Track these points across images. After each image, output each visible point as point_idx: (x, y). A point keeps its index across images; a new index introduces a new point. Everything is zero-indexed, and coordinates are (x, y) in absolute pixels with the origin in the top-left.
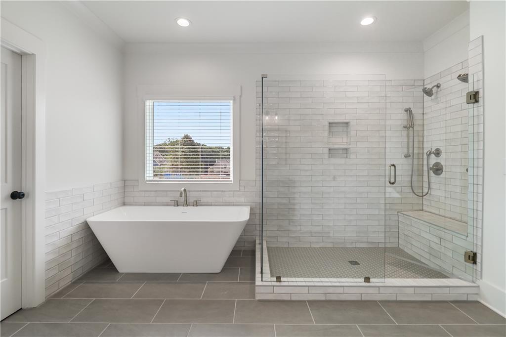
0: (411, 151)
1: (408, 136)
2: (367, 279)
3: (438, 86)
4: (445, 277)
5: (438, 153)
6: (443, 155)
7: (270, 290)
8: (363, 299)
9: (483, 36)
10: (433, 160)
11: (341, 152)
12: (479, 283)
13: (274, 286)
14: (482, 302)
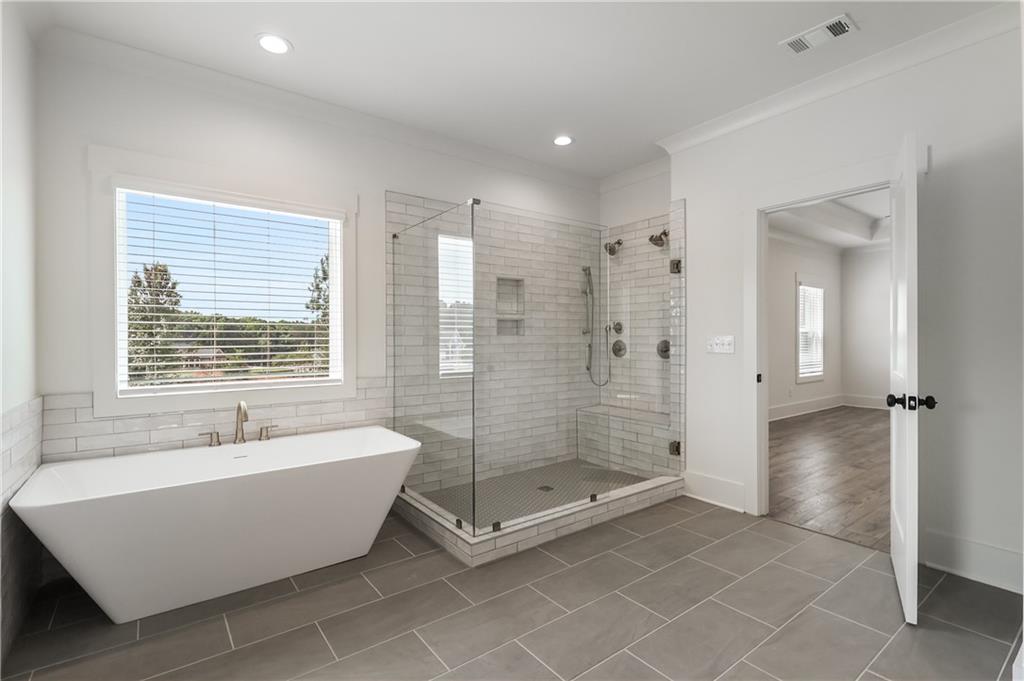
0: (590, 326)
1: (586, 305)
2: (593, 498)
3: (619, 243)
4: (644, 479)
5: (618, 328)
6: (626, 331)
7: (490, 545)
8: (595, 523)
9: (685, 200)
10: (613, 338)
11: (509, 325)
12: (682, 475)
13: (496, 538)
14: (688, 495)
